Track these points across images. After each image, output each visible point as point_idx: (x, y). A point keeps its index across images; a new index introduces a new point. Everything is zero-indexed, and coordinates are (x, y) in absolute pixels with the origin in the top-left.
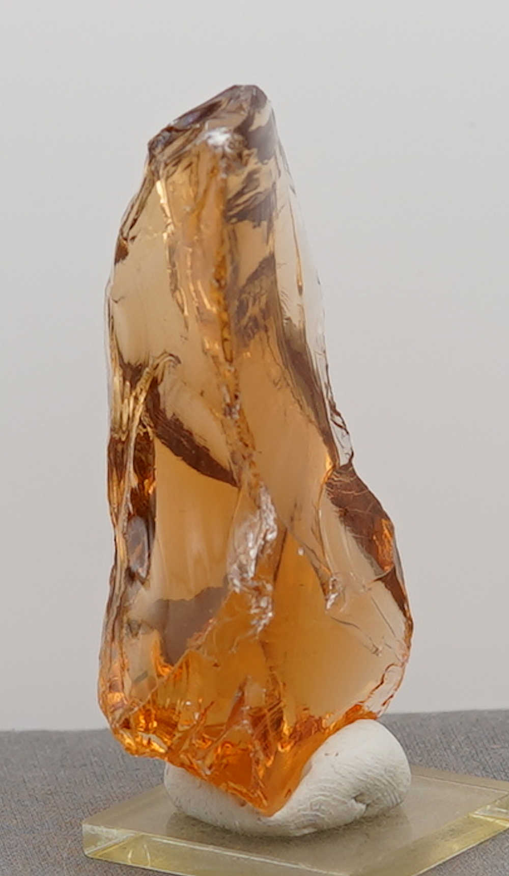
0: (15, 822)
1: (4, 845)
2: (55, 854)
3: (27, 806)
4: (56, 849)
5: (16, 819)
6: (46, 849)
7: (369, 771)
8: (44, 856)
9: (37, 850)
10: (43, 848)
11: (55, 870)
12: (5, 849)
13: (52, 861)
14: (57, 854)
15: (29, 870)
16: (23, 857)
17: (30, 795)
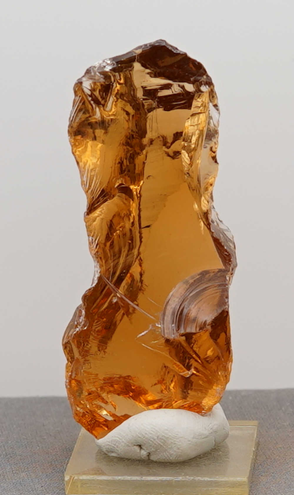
0: (38, 448)
1: (32, 461)
2: (60, 466)
3: (45, 439)
4: (60, 463)
5: (39, 446)
6: (55, 463)
7: (146, 434)
8: (54, 467)
9: (50, 464)
10: (53, 463)
11: (60, 475)
12: (32, 463)
13: (58, 470)
14: (61, 466)
15: (45, 475)
16: (42, 468)
17: (47, 433)
